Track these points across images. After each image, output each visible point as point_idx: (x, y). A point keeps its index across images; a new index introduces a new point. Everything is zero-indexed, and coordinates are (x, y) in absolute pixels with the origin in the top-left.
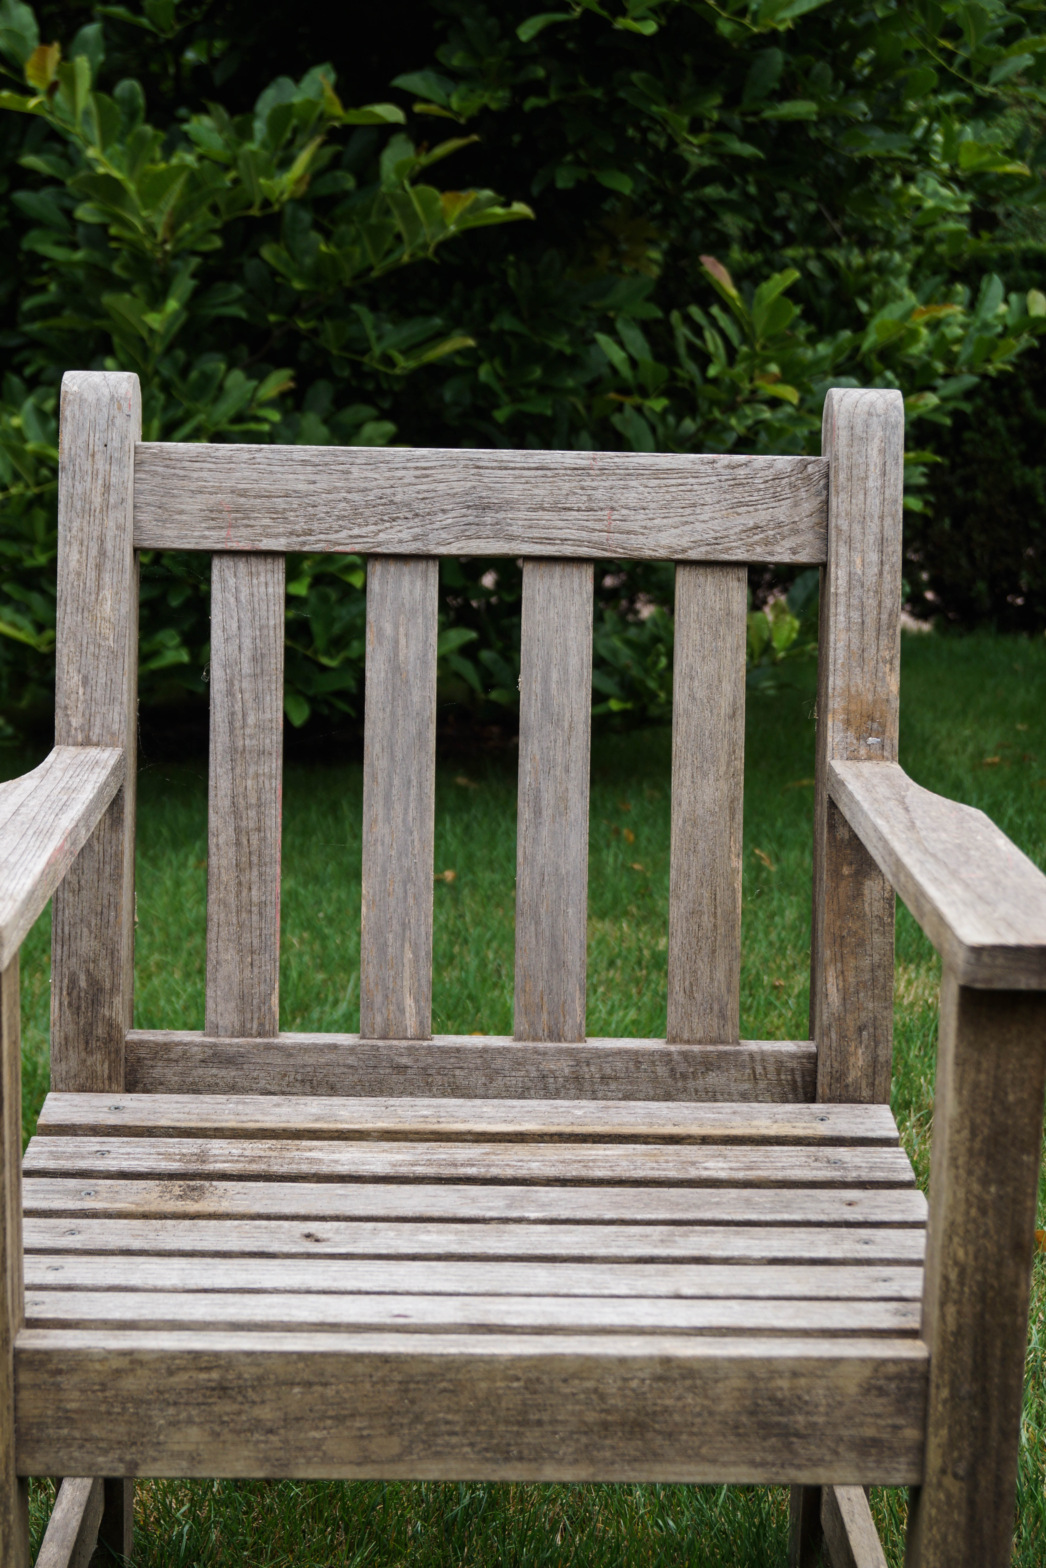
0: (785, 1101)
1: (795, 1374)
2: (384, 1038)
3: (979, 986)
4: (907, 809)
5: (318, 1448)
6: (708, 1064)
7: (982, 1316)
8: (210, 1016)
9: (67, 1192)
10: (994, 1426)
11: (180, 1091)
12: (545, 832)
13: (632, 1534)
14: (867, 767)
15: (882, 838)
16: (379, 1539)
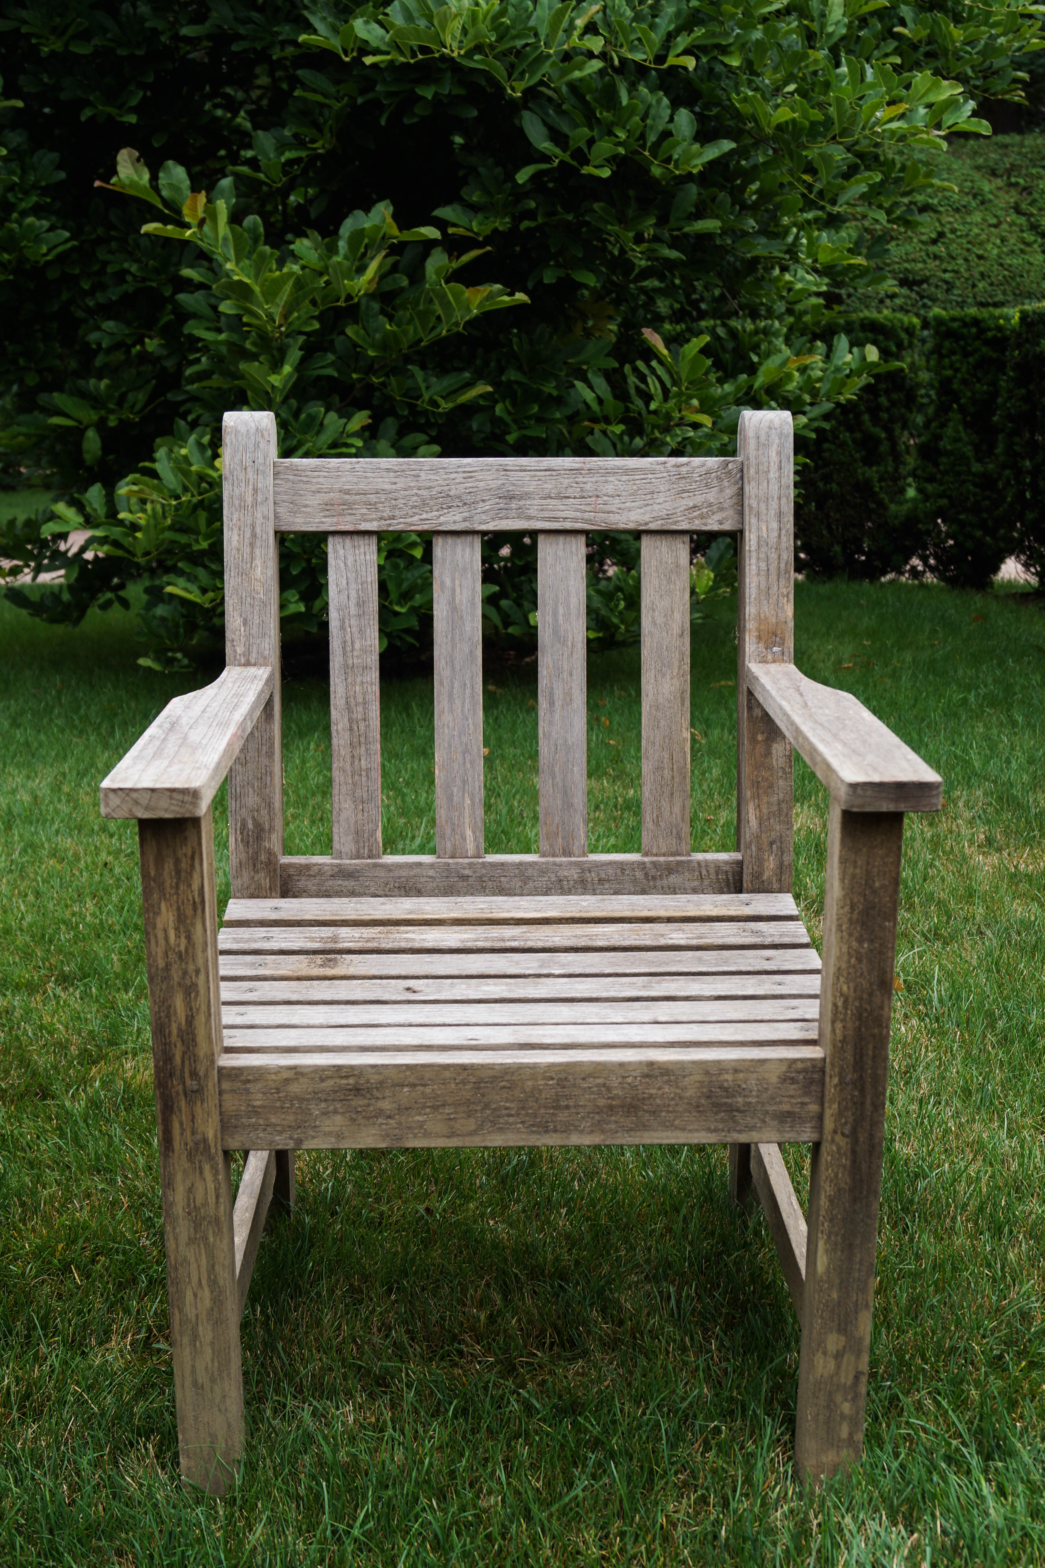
0: (722, 892)
1: (736, 1071)
2: (452, 857)
3: (855, 810)
4: (801, 695)
5: (421, 1127)
6: (670, 869)
7: (859, 1029)
8: (336, 845)
9: (246, 965)
10: (868, 1101)
11: (317, 896)
12: (557, 716)
13: (625, 1181)
14: (773, 668)
15: (785, 714)
16: (458, 1188)
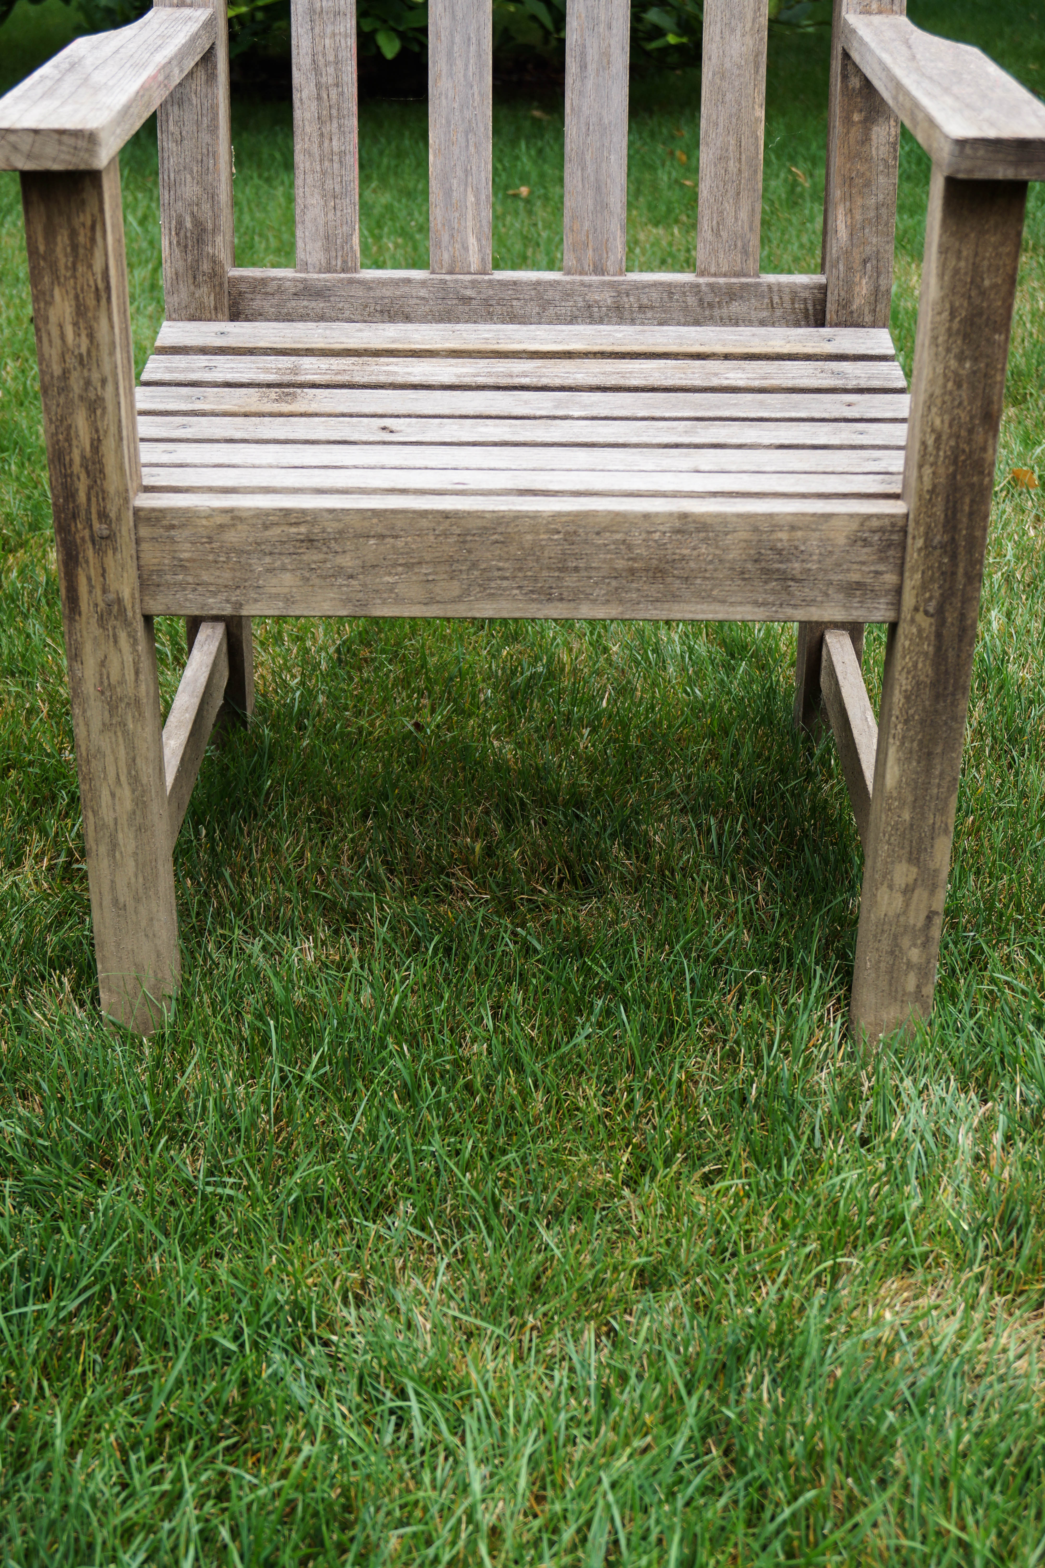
0: (797, 325)
1: (793, 528)
2: (451, 273)
3: (961, 176)
4: (910, 47)
5: (391, 591)
6: (732, 294)
7: (954, 476)
8: (300, 254)
9: (180, 397)
10: (961, 571)
11: (276, 320)
12: (590, 84)
13: (665, 697)
14: (877, 19)
15: (885, 69)
16: (455, 701)
